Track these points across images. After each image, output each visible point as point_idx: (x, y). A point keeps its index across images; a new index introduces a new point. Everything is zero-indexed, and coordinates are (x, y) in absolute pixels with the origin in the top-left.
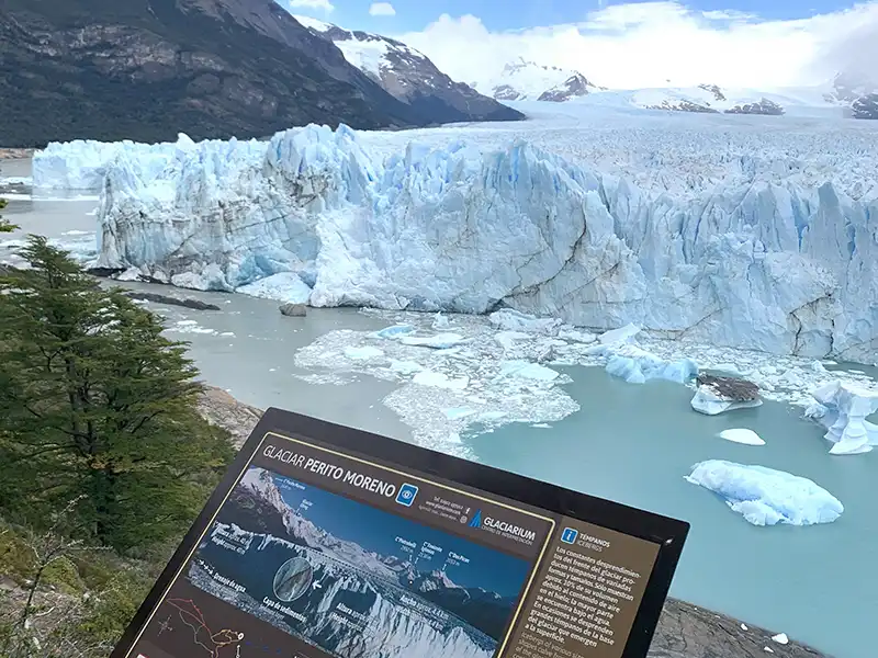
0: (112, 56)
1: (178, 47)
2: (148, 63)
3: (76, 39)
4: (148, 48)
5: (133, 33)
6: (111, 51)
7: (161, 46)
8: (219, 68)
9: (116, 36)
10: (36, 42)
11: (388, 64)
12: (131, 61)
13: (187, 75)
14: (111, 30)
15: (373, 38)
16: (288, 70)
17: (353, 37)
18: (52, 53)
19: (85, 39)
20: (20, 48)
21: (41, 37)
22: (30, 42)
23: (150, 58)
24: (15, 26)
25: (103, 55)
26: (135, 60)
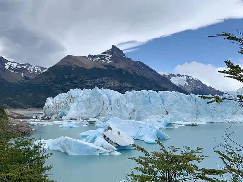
0: (104, 85)
1: (120, 82)
2: (112, 86)
3: (96, 81)
4: (112, 82)
5: (109, 79)
6: (104, 84)
7: (116, 82)
8: (130, 86)
9: (105, 80)
10: (87, 83)
11: (186, 82)
12: (108, 85)
13: (122, 88)
14: (104, 79)
15: (182, 76)
16: (149, 86)
17: (177, 76)
18: (90, 85)
19: (98, 81)
20: (83, 84)
21: (88, 81)
22: (86, 83)
23: (113, 85)
24: (83, 79)
25: (102, 85)
26: (109, 86)
